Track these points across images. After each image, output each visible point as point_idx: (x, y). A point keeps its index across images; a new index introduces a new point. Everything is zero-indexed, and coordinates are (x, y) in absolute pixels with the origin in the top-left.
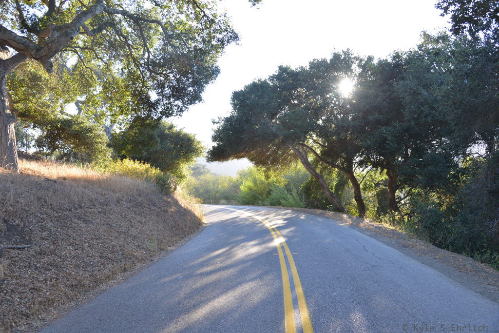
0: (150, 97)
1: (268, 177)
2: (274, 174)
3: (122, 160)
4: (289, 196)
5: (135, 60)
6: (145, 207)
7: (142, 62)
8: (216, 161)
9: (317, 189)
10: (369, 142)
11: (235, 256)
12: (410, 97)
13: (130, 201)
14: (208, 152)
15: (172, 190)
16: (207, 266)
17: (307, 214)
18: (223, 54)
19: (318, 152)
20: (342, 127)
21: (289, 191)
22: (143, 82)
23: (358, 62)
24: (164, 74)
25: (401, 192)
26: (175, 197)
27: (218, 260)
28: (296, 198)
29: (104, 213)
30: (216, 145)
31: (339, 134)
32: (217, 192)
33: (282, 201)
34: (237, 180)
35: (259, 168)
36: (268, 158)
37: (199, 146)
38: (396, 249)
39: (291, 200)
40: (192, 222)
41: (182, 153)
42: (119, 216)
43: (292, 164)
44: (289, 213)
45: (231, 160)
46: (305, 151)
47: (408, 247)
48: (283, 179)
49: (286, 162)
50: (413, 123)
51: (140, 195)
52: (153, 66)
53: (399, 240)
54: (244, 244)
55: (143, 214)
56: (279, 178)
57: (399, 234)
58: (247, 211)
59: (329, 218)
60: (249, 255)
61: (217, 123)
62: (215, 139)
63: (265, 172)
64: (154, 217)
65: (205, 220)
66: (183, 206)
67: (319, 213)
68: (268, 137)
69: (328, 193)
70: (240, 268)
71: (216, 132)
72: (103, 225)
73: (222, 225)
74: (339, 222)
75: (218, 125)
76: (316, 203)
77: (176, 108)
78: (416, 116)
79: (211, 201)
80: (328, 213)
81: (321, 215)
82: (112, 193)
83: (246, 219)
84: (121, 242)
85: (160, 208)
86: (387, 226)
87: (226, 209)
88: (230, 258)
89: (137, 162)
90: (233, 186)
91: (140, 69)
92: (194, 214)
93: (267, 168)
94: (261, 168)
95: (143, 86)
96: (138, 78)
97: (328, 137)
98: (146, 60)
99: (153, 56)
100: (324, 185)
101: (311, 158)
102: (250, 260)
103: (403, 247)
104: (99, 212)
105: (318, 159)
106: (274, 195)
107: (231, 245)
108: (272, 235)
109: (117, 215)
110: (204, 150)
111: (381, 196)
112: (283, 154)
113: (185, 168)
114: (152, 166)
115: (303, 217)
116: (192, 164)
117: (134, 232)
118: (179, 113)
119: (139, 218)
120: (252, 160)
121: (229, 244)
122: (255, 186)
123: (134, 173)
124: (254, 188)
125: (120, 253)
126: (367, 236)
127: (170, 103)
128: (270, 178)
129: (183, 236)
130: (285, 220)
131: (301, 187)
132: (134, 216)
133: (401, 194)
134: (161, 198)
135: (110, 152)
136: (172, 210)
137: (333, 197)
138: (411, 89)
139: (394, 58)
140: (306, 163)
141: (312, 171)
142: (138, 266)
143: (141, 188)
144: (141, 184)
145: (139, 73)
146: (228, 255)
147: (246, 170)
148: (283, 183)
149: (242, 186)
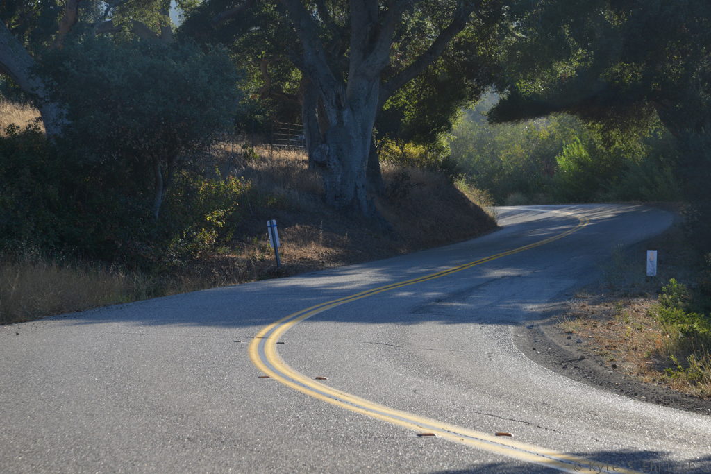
1: (608, 142)
2: (621, 137)
33: (644, 191)
35: (590, 125)
48: (638, 146)
56: (631, 143)
83: (559, 219)
90: (538, 152)
93: (607, 125)
124: (590, 161)
128: (614, 144)
148: (640, 154)
149: (562, 158)
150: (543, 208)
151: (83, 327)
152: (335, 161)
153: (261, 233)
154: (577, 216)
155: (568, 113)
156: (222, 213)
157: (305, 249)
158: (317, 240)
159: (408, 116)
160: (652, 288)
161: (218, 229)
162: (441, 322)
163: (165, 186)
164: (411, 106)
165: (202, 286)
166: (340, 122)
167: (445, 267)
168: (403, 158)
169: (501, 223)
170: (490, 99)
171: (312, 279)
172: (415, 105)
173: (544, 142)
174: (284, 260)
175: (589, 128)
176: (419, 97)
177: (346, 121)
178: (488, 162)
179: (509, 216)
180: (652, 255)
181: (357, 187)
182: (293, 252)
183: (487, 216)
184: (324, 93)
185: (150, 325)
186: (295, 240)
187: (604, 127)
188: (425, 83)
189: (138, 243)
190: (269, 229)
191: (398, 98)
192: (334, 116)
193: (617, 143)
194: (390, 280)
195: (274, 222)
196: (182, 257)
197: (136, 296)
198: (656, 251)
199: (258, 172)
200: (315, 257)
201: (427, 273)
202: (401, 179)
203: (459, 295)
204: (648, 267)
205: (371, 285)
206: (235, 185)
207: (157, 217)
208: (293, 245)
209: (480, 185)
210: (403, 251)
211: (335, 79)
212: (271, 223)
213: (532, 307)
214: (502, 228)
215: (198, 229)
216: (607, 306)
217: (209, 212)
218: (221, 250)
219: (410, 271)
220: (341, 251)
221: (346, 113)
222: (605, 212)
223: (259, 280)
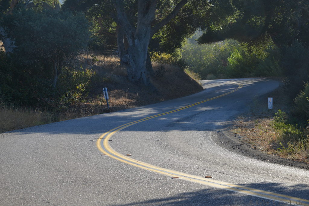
1: (250, 51)
2: (256, 49)
33: (266, 72)
48: (263, 53)
63: (248, 47)
90: (220, 56)
124: (243, 60)
128: (253, 52)
148: (264, 56)
149: (230, 59)
150: (222, 81)
151: (24, 135)
152: (132, 61)
153: (101, 94)
154: (237, 84)
155: (233, 39)
156: (83, 85)
157: (120, 100)
158: (125, 96)
159: (162, 42)
160: (270, 114)
161: (81, 92)
162: (180, 130)
163: (58, 74)
164: (164, 37)
165: (75, 117)
166: (134, 44)
167: (181, 107)
168: (162, 59)
169: (205, 87)
170: (198, 33)
171: (123, 113)
172: (166, 37)
173: (223, 52)
174: (111, 105)
175: (242, 45)
176: (168, 33)
177: (136, 44)
178: (198, 61)
179: (208, 84)
180: (270, 100)
181: (142, 73)
182: (114, 101)
183: (199, 84)
184: (127, 32)
185: (53, 134)
186: (115, 96)
187: (248, 45)
188: (170, 27)
189: (47, 99)
190: (104, 92)
191: (158, 34)
192: (131, 42)
193: (254, 51)
194: (157, 113)
195: (106, 88)
196: (66, 105)
197: (46, 122)
198: (272, 98)
199: (98, 67)
200: (124, 103)
201: (173, 109)
202: (161, 69)
203: (187, 119)
204: (269, 105)
205: (148, 115)
206: (89, 73)
207: (55, 87)
208: (114, 98)
209: (195, 71)
210: (162, 100)
211: (131, 26)
212: (105, 89)
213: (219, 123)
214: (205, 89)
215: (73, 92)
216: (251, 122)
217: (78, 85)
218: (83, 101)
219: (165, 109)
220: (135, 101)
221: (136, 41)
222: (249, 82)
223: (100, 114)
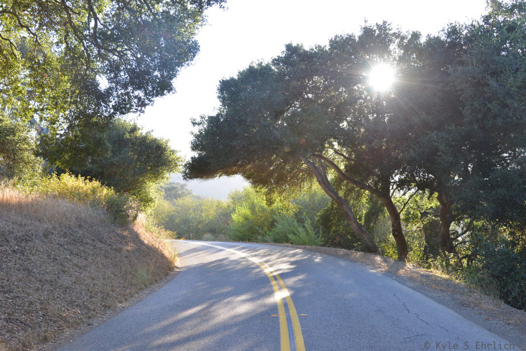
0: (98, 85)
1: (270, 202)
2: (279, 198)
3: (58, 175)
4: (300, 229)
5: (76, 29)
6: (87, 244)
7: (86, 32)
8: (196, 177)
9: (339, 220)
10: (413, 154)
11: (214, 317)
12: (472, 89)
13: (65, 235)
14: (186, 165)
15: (130, 219)
16: (171, 333)
17: (325, 256)
18: (204, 23)
19: (342, 167)
20: (375, 131)
21: (301, 221)
22: (89, 62)
23: (397, 41)
24: (119, 52)
25: (458, 225)
26: (135, 229)
27: (189, 323)
28: (310, 231)
29: (22, 253)
30: (197, 156)
31: (370, 142)
32: (200, 223)
33: (291, 236)
34: (229, 206)
35: (258, 189)
36: (271, 174)
37: (173, 157)
38: (452, 308)
39: (303, 234)
40: (158, 265)
41: (149, 166)
42: (45, 257)
43: (305, 184)
44: (298, 253)
45: (217, 177)
46: (322, 166)
47: (468, 306)
48: (291, 205)
49: (296, 181)
50: (476, 127)
51: (80, 226)
52: (102, 39)
53: (455, 296)
54: (229, 299)
55: (83, 255)
56: (286, 203)
57: (456, 286)
58: (240, 249)
59: (355, 261)
60: (235, 316)
61: (199, 124)
62: (195, 147)
63: (267, 194)
64: (99, 259)
65: (178, 263)
66: (146, 242)
67: (342, 253)
68: (270, 145)
69: (354, 225)
70: (219, 336)
71: (197, 137)
72: (19, 270)
73: (203, 270)
74: (370, 267)
75: (201, 127)
76: (338, 239)
77: (136, 101)
78: (480, 116)
79: (191, 235)
80: (354, 254)
81: (345, 257)
82: (37, 223)
83: (237, 262)
84: (44, 296)
85: (110, 245)
86: (438, 273)
87: (210, 247)
88: (207, 320)
89: (81, 179)
90: (222, 214)
91: (83, 43)
92: (163, 255)
93: (270, 190)
94: (261, 188)
95: (87, 69)
96: (81, 56)
97: (354, 145)
98: (92, 31)
99: (101, 24)
100: (350, 214)
101: (331, 176)
102: (236, 325)
103: (461, 306)
104: (14, 251)
105: (342, 176)
106: (279, 227)
107: (211, 301)
108: (271, 286)
109: (41, 256)
110: (181, 163)
111: (429, 230)
112: (292, 169)
113: (153, 188)
114: (103, 184)
115: (318, 260)
116: (163, 183)
117: (66, 281)
118: (139, 108)
119: (76, 260)
120: (248, 177)
121: (209, 299)
122: (252, 214)
123: (75, 194)
124: (251, 217)
125: (41, 313)
126: (409, 289)
127: (127, 94)
129: (143, 286)
130: (292, 263)
131: (317, 216)
132: (68, 257)
133: (457, 227)
134: (113, 231)
135: (40, 163)
136: (129, 248)
137: (362, 231)
138: (474, 78)
139: (449, 35)
140: (324, 183)
141: (332, 194)
142: (68, 332)
143: (83, 215)
144: (84, 211)
145: (83, 49)
146: (203, 316)
147: (241, 191)
148: (292, 211)
149: (235, 215)
173: (225, 208)
175: (257, 192)
193: (276, 202)
